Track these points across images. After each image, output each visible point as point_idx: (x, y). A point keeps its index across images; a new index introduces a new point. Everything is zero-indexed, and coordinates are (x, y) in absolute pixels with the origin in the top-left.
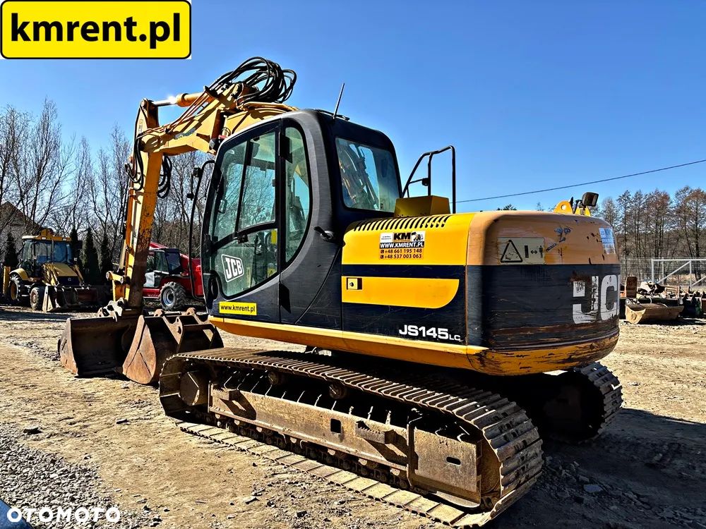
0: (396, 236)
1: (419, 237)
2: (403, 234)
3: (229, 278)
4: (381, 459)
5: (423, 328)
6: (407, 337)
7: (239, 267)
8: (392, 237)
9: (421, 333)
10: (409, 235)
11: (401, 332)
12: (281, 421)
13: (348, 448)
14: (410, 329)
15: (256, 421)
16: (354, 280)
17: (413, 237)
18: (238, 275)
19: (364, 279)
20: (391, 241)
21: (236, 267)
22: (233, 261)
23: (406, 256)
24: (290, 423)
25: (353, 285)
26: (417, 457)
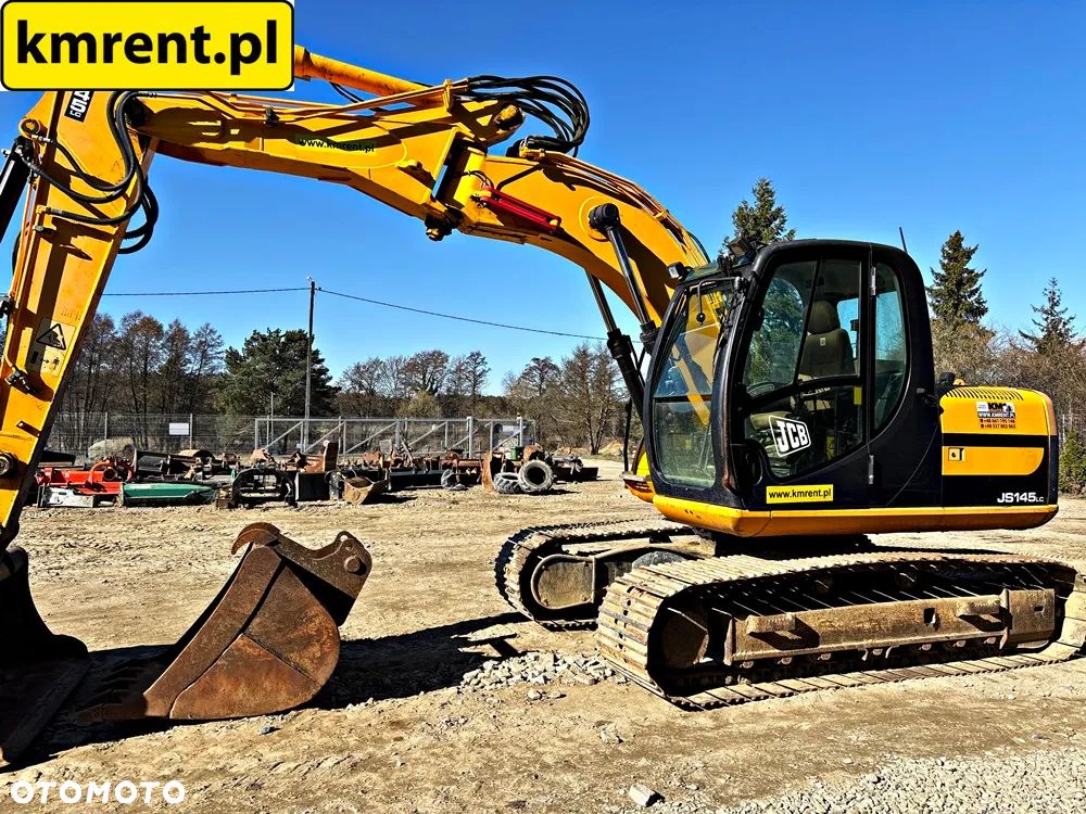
0: (990, 406)
1: (1009, 409)
2: (996, 405)
3: (783, 450)
4: (978, 633)
5: (1017, 494)
6: (1004, 504)
7: (801, 435)
8: (987, 406)
9: (1015, 498)
10: (1001, 406)
11: (999, 501)
12: (858, 634)
13: (948, 635)
14: (1007, 497)
15: (821, 646)
16: (957, 451)
17: (1005, 408)
18: (801, 446)
19: (966, 449)
20: (987, 410)
21: (795, 434)
22: (790, 426)
23: (1003, 426)
24: (871, 634)
25: (954, 455)
26: (1012, 617)
